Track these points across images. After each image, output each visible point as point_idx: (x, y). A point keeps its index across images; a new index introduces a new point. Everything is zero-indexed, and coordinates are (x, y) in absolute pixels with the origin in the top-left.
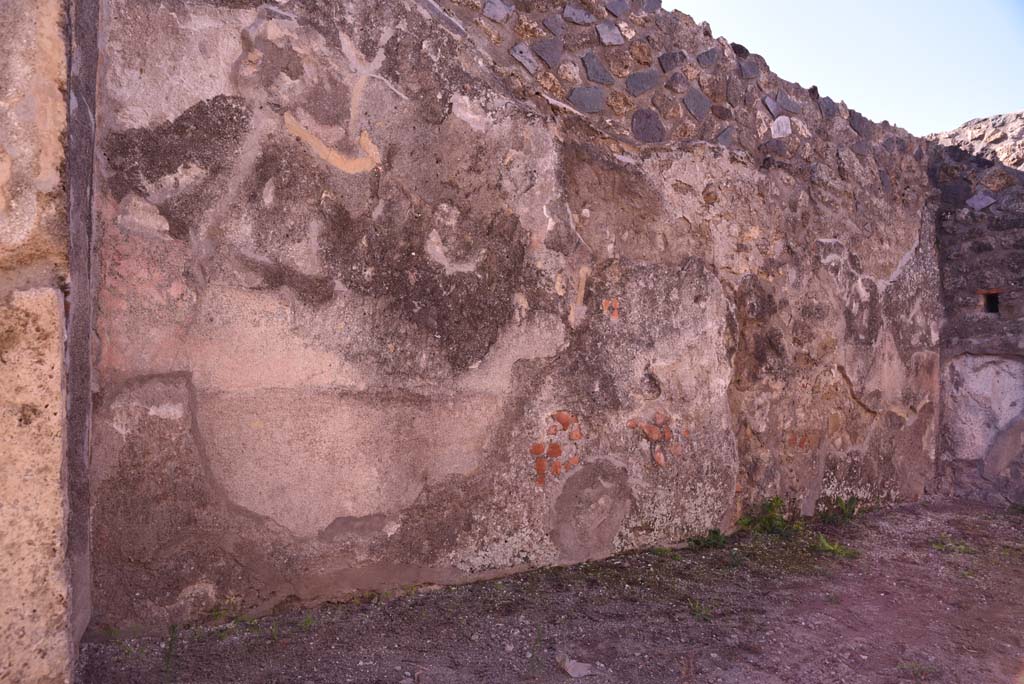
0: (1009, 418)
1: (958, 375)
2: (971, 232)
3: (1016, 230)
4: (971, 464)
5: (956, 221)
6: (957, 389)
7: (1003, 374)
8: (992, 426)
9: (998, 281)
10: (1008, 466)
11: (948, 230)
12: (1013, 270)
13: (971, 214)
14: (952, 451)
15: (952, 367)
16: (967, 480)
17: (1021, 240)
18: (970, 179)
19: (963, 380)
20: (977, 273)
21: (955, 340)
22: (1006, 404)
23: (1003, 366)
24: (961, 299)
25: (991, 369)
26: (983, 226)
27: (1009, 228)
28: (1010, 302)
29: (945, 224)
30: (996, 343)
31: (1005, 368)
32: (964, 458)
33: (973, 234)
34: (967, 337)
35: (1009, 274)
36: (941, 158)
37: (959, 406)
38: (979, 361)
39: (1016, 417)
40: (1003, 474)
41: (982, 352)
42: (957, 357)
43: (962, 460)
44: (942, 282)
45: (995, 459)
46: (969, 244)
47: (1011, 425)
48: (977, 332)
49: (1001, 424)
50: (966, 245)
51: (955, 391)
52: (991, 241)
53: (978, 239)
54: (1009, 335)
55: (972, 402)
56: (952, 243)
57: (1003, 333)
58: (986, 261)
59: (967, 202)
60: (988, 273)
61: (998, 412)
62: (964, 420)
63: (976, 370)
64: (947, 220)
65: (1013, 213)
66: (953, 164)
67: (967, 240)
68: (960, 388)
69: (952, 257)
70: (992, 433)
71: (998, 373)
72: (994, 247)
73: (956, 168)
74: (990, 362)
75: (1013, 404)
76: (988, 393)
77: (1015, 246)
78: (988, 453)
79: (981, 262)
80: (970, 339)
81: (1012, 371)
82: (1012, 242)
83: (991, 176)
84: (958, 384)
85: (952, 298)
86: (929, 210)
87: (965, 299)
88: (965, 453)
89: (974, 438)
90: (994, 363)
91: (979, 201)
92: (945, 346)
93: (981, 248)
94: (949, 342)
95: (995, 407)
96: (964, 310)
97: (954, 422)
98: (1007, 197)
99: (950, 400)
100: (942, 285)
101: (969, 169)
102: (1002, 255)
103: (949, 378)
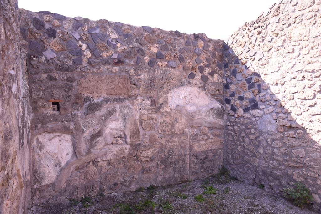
0: (66, 161)
1: (41, 143)
2: (47, 69)
3: (67, 72)
4: (48, 186)
5: (39, 62)
6: (41, 151)
7: (62, 141)
8: (58, 166)
9: (60, 96)
10: (65, 183)
11: (35, 66)
12: (66, 91)
13: (47, 60)
14: (39, 182)
15: (38, 139)
16: (47, 194)
17: (69, 78)
18: (44, 41)
19: (44, 145)
20: (49, 91)
21: (40, 125)
22: (64, 155)
23: (62, 137)
24: (41, 104)
25: (57, 139)
26: (52, 67)
27: (65, 71)
28: (65, 106)
29: (32, 62)
30: (60, 127)
31: (64, 138)
32: (45, 184)
33: (47, 71)
34: (46, 124)
35: (64, 93)
36: (28, 25)
37: (42, 159)
38: (52, 135)
39: (70, 160)
40: (63, 187)
41: (53, 131)
42: (40, 134)
43: (44, 186)
44: (31, 94)
45: (60, 181)
46: (45, 75)
47: (67, 164)
48: (51, 121)
49: (63, 165)
50: (44, 76)
51: (39, 152)
52: (56, 75)
53: (50, 74)
54: (66, 123)
55: (48, 156)
56: (37, 73)
57: (63, 122)
58: (54, 85)
59: (43, 53)
60: (55, 92)
61: (61, 159)
62: (44, 165)
63: (50, 140)
64: (34, 60)
65: (66, 64)
66: (35, 30)
67: (44, 73)
68: (42, 150)
69: (36, 81)
70: (58, 169)
71: (60, 141)
72: (57, 79)
73: (37, 33)
74: (56, 136)
75: (67, 154)
76: (56, 151)
77: (67, 80)
78: (57, 179)
79: (51, 86)
80: (47, 125)
81: (67, 139)
82: (65, 78)
83: (55, 43)
84: (41, 148)
85: (36, 103)
86: (23, 52)
87: (43, 104)
88: (46, 182)
89: (50, 173)
90: (58, 136)
91: (49, 54)
92: (34, 128)
93: (51, 79)
94: (36, 126)
95: (59, 157)
96: (43, 109)
97: (40, 167)
98: (62, 56)
99: (37, 156)
100: (31, 95)
101: (44, 36)
102: (61, 83)
103: (36, 145)
